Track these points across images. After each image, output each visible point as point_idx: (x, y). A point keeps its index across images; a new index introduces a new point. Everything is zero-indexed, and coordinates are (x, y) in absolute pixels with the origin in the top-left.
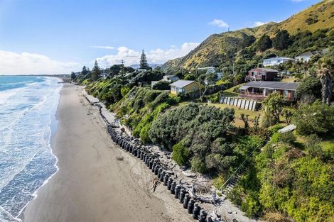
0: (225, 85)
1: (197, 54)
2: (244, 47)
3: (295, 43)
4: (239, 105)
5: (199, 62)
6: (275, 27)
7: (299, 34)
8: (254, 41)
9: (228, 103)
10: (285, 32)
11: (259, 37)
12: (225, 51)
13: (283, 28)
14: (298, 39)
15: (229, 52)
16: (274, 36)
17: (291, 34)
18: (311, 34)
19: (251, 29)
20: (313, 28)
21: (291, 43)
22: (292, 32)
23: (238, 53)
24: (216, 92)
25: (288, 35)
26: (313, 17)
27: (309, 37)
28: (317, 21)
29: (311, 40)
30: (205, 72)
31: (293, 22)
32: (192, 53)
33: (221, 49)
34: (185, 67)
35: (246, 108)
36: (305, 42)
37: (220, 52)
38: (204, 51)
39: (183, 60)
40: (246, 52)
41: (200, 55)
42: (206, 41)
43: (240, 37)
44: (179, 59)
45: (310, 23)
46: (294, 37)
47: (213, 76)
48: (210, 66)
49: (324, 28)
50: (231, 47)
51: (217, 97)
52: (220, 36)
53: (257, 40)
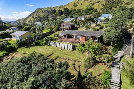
0: (49, 32)
1: (32, 17)
2: (52, 14)
3: (71, 13)
4: (60, 46)
5: (33, 20)
6: (63, 7)
7: (72, 10)
8: (56, 12)
9: (53, 45)
10: (67, 9)
11: (58, 10)
12: (44, 15)
13: (66, 7)
14: (72, 12)
15: (46, 16)
16: (64, 10)
17: (69, 10)
18: (76, 10)
19: (54, 7)
20: (76, 8)
21: (70, 13)
22: (70, 9)
23: (50, 17)
24: (44, 37)
25: (68, 10)
26: (76, 4)
27: (75, 11)
28: (77, 6)
29: (76, 12)
30: (36, 25)
31: (69, 5)
32: (29, 16)
33: (42, 15)
34: (26, 23)
35: (66, 49)
36: (74, 13)
37: (42, 16)
38: (35, 15)
39: (26, 19)
40: (53, 16)
41: (33, 17)
42: (35, 11)
43: (50, 10)
44: (23, 19)
45: (75, 6)
46: (70, 11)
47: (41, 28)
48: (38, 22)
49: (80, 9)
50: (46, 14)
51: (45, 41)
52: (41, 9)
53: (57, 11)
